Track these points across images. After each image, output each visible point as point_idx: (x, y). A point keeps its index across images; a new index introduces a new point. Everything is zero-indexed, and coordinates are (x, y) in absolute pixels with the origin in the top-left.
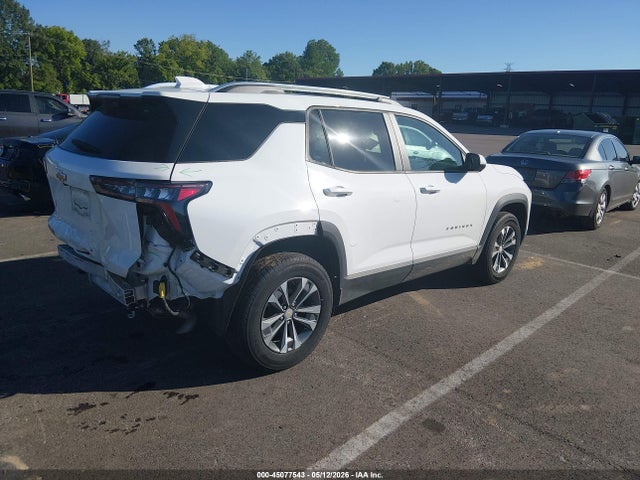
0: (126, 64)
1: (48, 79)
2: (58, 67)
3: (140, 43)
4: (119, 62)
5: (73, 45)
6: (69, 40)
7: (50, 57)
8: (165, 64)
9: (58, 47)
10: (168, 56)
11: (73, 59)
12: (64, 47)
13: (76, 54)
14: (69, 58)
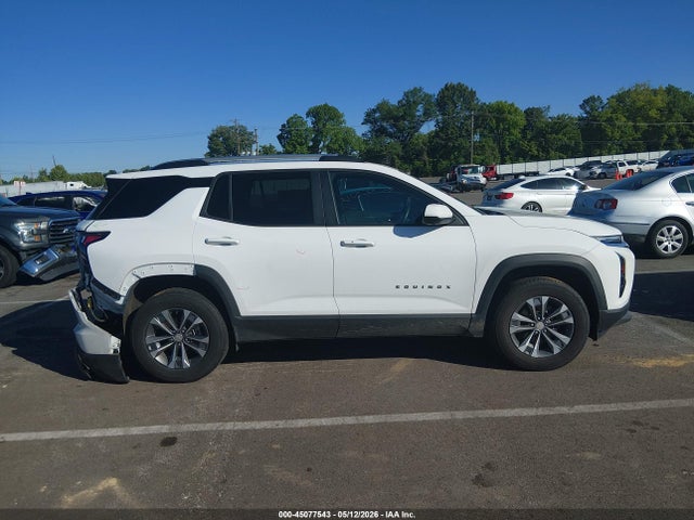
0: (566, 126)
1: (489, 152)
2: (498, 140)
3: (586, 102)
4: (560, 125)
5: (512, 117)
6: (509, 113)
7: (492, 131)
8: (609, 120)
9: (499, 120)
10: (614, 111)
11: (512, 130)
12: (504, 120)
13: (515, 125)
14: (508, 130)
